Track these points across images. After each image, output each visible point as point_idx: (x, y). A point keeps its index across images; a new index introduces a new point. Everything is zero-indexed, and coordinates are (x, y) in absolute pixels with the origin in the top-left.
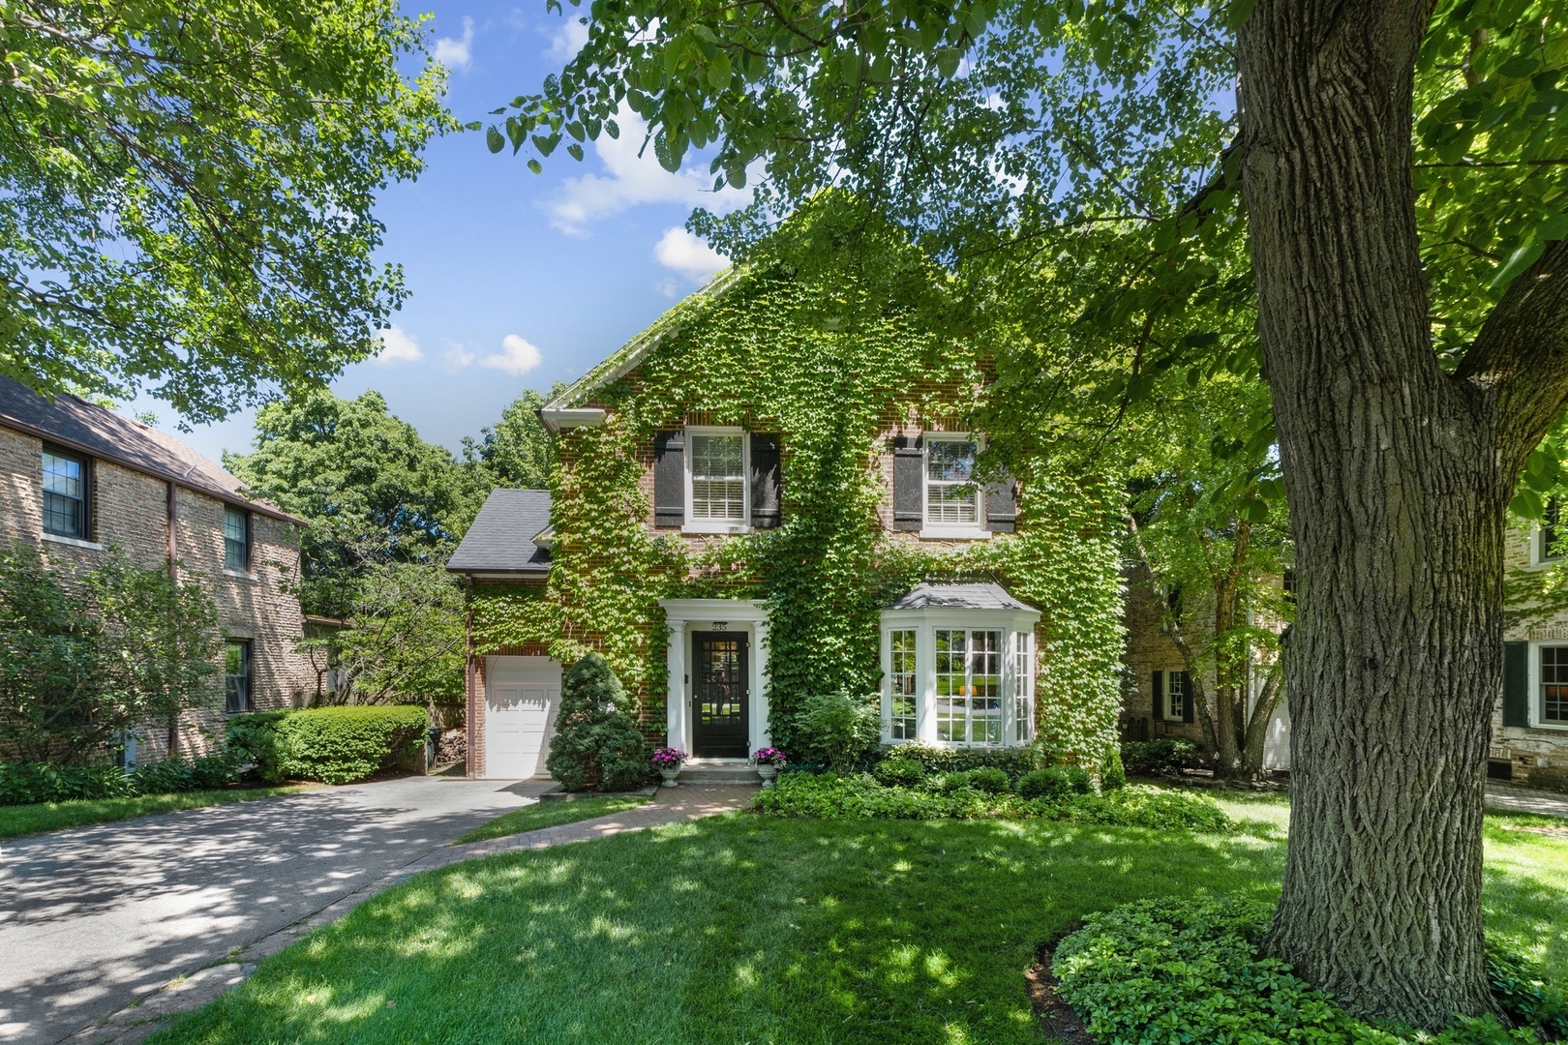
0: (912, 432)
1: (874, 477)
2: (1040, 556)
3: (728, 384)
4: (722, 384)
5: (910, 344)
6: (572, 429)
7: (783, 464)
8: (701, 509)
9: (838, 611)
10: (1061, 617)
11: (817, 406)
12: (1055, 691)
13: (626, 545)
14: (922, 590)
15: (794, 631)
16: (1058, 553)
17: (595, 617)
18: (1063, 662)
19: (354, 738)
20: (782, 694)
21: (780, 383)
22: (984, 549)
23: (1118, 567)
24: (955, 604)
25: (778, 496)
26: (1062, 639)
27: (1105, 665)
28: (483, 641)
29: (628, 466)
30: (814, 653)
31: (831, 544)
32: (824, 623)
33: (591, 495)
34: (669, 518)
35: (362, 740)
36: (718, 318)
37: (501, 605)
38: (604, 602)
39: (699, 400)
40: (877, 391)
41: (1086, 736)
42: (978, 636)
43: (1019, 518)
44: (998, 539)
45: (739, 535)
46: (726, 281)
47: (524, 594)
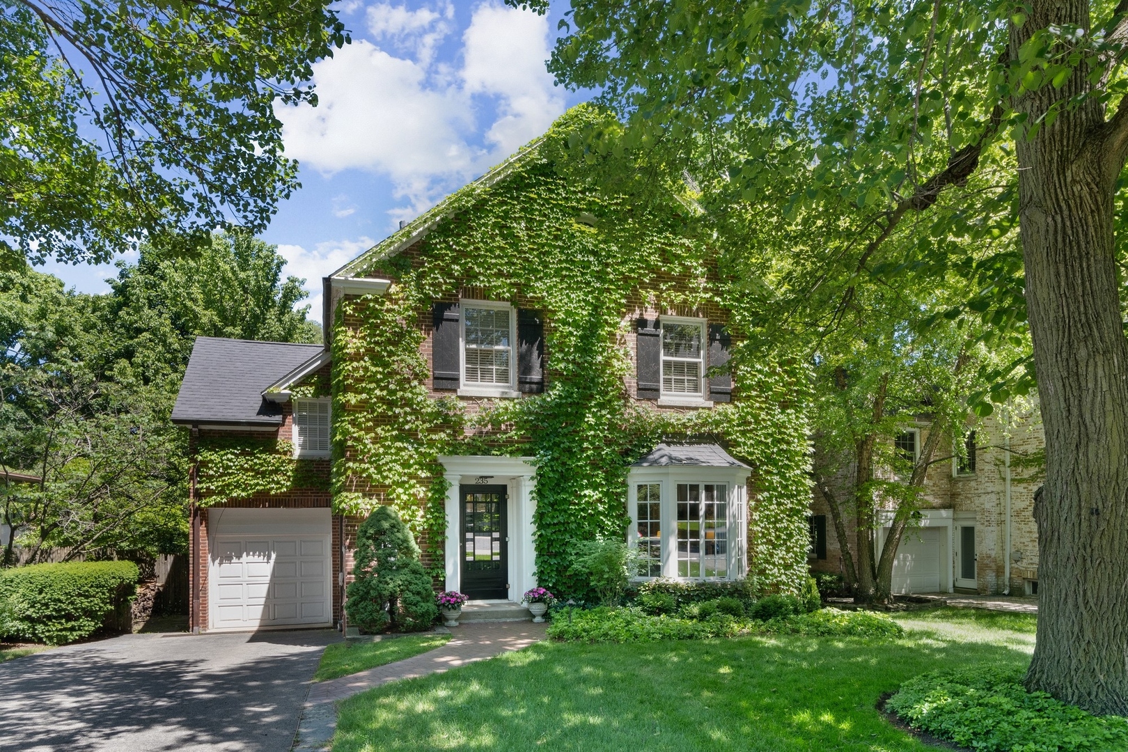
0: (651, 315)
1: (622, 352)
2: (750, 423)
3: (501, 265)
4: (496, 264)
5: (652, 242)
6: (359, 296)
7: (548, 337)
8: (472, 374)
9: (595, 466)
10: (768, 472)
11: (577, 289)
12: (763, 533)
13: (411, 406)
14: (662, 451)
15: (557, 485)
16: (764, 420)
17: (380, 472)
18: (768, 509)
19: (79, 595)
20: (549, 540)
21: (546, 267)
22: (709, 416)
23: (808, 433)
24: (692, 463)
25: (542, 366)
26: (768, 491)
27: (799, 511)
28: (210, 493)
29: (410, 333)
30: (575, 504)
31: (589, 408)
32: (584, 477)
33: (376, 359)
34: (446, 382)
35: (87, 597)
36: (493, 206)
37: (229, 457)
38: (388, 458)
39: (476, 276)
40: (626, 279)
41: (785, 570)
42: (709, 489)
43: (733, 390)
44: (720, 408)
45: (508, 399)
46: (499, 173)
47: (253, 446)
